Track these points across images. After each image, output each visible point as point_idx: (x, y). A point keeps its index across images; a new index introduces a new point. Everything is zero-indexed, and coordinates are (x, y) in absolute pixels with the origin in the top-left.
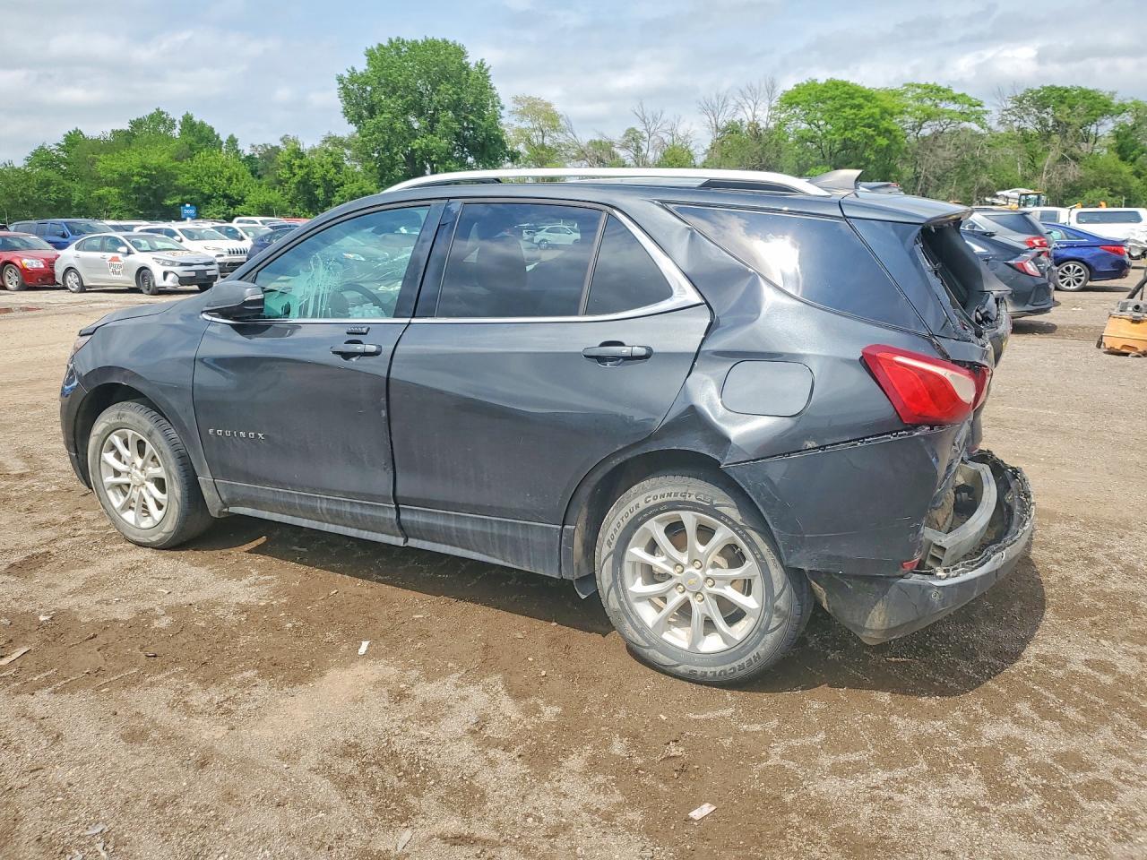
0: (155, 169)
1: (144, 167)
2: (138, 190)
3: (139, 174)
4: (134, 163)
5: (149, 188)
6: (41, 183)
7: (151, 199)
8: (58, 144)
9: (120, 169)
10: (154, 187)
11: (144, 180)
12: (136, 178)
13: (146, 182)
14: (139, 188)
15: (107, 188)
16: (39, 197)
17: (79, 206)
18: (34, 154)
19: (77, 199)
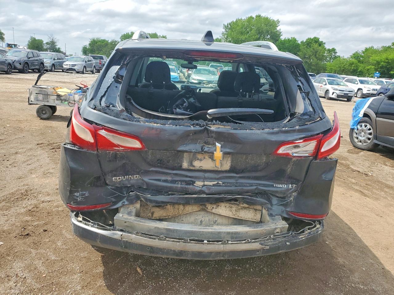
0: (391, 60)
1: (387, 59)
2: (382, 67)
3: (384, 62)
4: (384, 57)
5: (386, 67)
6: (351, 63)
7: (386, 71)
8: (362, 51)
9: (378, 60)
10: (388, 67)
11: (385, 64)
12: (382, 63)
13: (386, 65)
14: (383, 67)
15: (370, 66)
16: (348, 68)
17: (360, 71)
18: (354, 54)
19: (360, 69)
